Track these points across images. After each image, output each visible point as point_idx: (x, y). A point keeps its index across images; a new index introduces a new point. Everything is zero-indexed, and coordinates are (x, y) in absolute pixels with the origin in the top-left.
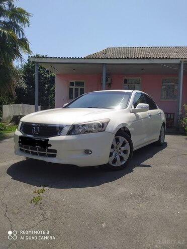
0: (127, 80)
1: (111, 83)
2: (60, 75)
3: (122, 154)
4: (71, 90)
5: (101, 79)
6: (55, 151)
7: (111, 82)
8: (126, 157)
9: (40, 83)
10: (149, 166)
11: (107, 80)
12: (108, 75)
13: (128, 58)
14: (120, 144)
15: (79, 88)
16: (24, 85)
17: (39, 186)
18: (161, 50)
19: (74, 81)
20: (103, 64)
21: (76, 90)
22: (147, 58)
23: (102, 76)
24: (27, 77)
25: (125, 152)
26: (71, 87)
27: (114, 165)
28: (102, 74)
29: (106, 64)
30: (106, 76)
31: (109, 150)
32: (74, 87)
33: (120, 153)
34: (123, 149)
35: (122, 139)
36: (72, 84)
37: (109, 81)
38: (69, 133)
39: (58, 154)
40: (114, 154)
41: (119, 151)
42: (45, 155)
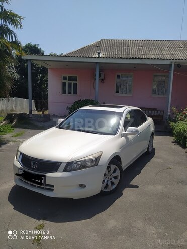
0: (119, 75)
1: (104, 79)
2: (52, 69)
3: (113, 180)
4: (64, 84)
5: (94, 75)
6: (53, 186)
8: (116, 182)
9: (32, 73)
10: (137, 187)
11: (100, 76)
12: (101, 71)
14: (112, 171)
15: (73, 82)
16: (16, 76)
18: (153, 43)
19: (67, 76)
20: (96, 63)
21: (70, 85)
23: (95, 71)
24: (19, 66)
25: (115, 178)
26: (64, 81)
27: (106, 190)
28: (95, 69)
29: (99, 63)
30: (99, 71)
31: (102, 178)
32: (67, 82)
33: (111, 179)
34: (114, 175)
35: (113, 167)
36: (65, 78)
37: (102, 77)
38: (65, 170)
39: (54, 188)
40: (106, 181)
41: (110, 177)
42: (43, 188)
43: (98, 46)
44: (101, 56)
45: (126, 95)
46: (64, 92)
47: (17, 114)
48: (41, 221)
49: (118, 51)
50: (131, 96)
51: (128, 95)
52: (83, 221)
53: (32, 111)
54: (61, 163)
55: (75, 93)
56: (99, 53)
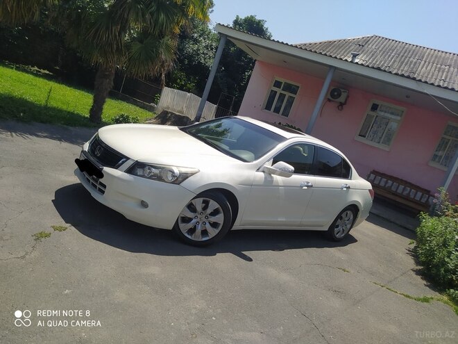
0: (377, 106)
1: (345, 103)
2: (262, 63)
3: (208, 227)
4: (273, 94)
6: (105, 186)
7: (346, 100)
13: (379, 69)
14: (209, 211)
15: (288, 94)
17: (67, 222)
19: (283, 80)
20: (331, 67)
21: (282, 96)
22: (414, 79)
26: (275, 89)
29: (336, 68)
32: (279, 91)
33: (204, 223)
36: (278, 84)
37: (342, 99)
39: (106, 191)
40: (194, 221)
41: (205, 220)
42: (95, 187)
43: (362, 44)
44: (356, 61)
45: (377, 145)
46: (268, 107)
47: (176, 115)
48: (69, 225)
49: (395, 61)
50: (387, 149)
51: (381, 146)
52: (118, 250)
53: (200, 117)
54: (128, 159)
55: (286, 114)
56: (355, 56)
